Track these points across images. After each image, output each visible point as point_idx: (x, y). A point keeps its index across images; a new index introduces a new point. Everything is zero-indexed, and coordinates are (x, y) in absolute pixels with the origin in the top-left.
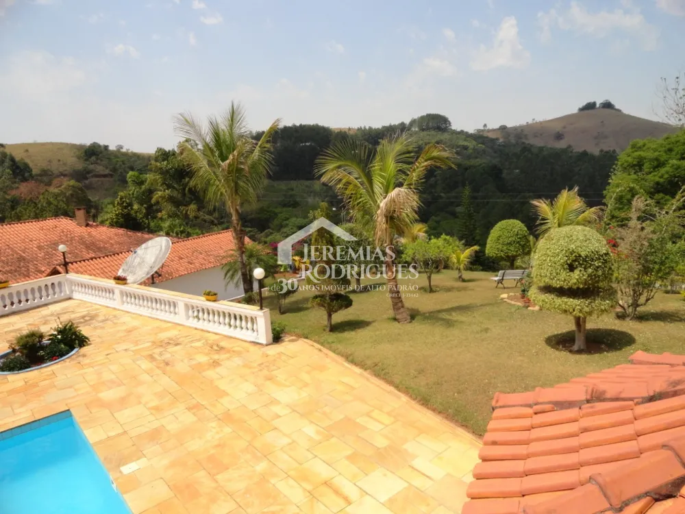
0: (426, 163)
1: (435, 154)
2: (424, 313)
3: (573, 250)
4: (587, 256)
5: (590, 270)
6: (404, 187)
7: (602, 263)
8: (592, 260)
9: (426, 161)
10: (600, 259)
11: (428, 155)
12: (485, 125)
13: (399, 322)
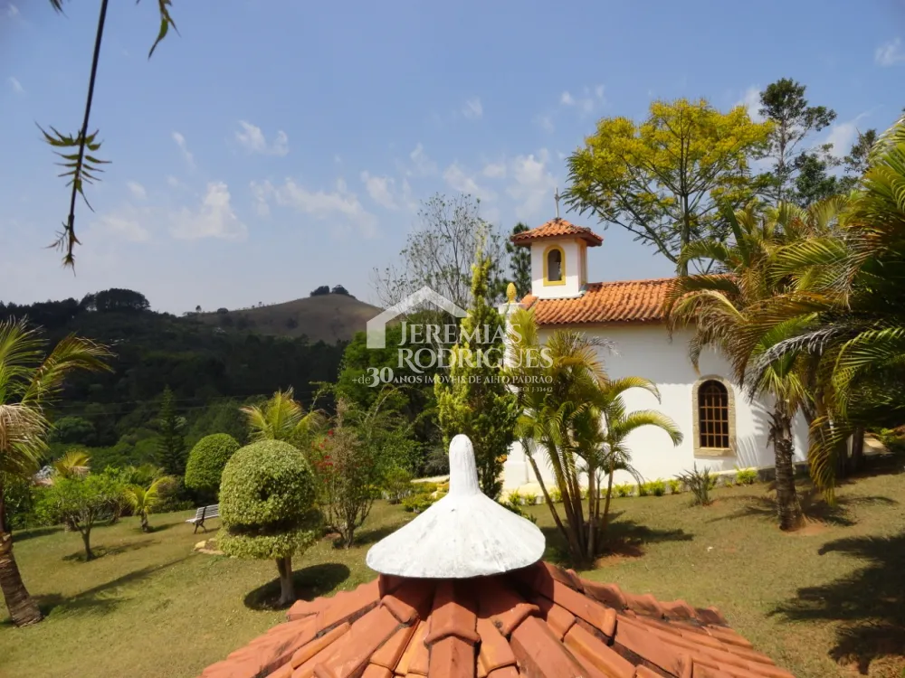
0: (62, 365)
1: (77, 351)
2: (69, 599)
3: (263, 473)
4: (280, 478)
5: (286, 496)
6: (23, 402)
7: (300, 484)
8: (288, 482)
9: (59, 362)
10: (297, 480)
11: (65, 352)
12: (198, 308)
13: (18, 626)
